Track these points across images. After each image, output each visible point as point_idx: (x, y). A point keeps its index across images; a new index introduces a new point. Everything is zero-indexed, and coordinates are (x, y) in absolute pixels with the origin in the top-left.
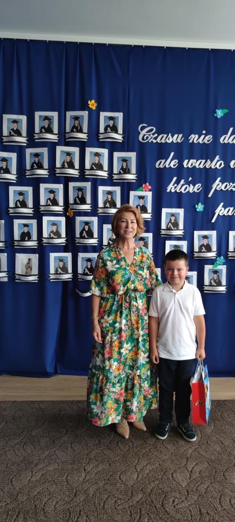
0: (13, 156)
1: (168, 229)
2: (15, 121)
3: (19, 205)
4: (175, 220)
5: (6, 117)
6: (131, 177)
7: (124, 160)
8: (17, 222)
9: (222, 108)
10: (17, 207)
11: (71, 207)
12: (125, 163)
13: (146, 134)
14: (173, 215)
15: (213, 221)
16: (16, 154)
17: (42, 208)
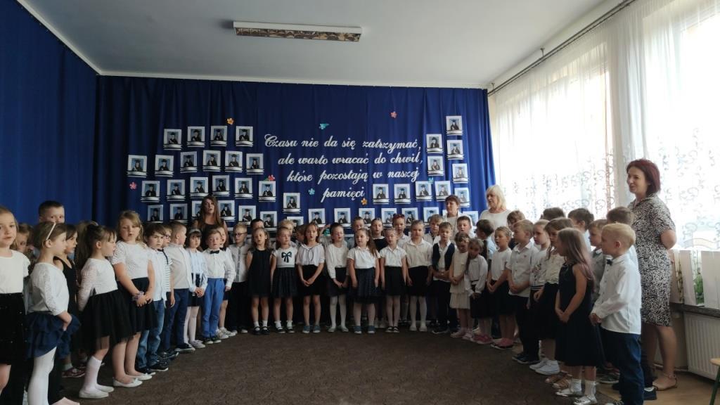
0: (171, 158)
1: (289, 208)
2: (173, 134)
3: (174, 193)
4: (294, 201)
5: (166, 131)
6: (260, 171)
7: (255, 159)
8: (172, 206)
9: (324, 123)
10: (172, 194)
11: (214, 193)
12: (255, 162)
13: (270, 141)
14: (292, 198)
15: (322, 201)
16: (173, 157)
17: (192, 195)
